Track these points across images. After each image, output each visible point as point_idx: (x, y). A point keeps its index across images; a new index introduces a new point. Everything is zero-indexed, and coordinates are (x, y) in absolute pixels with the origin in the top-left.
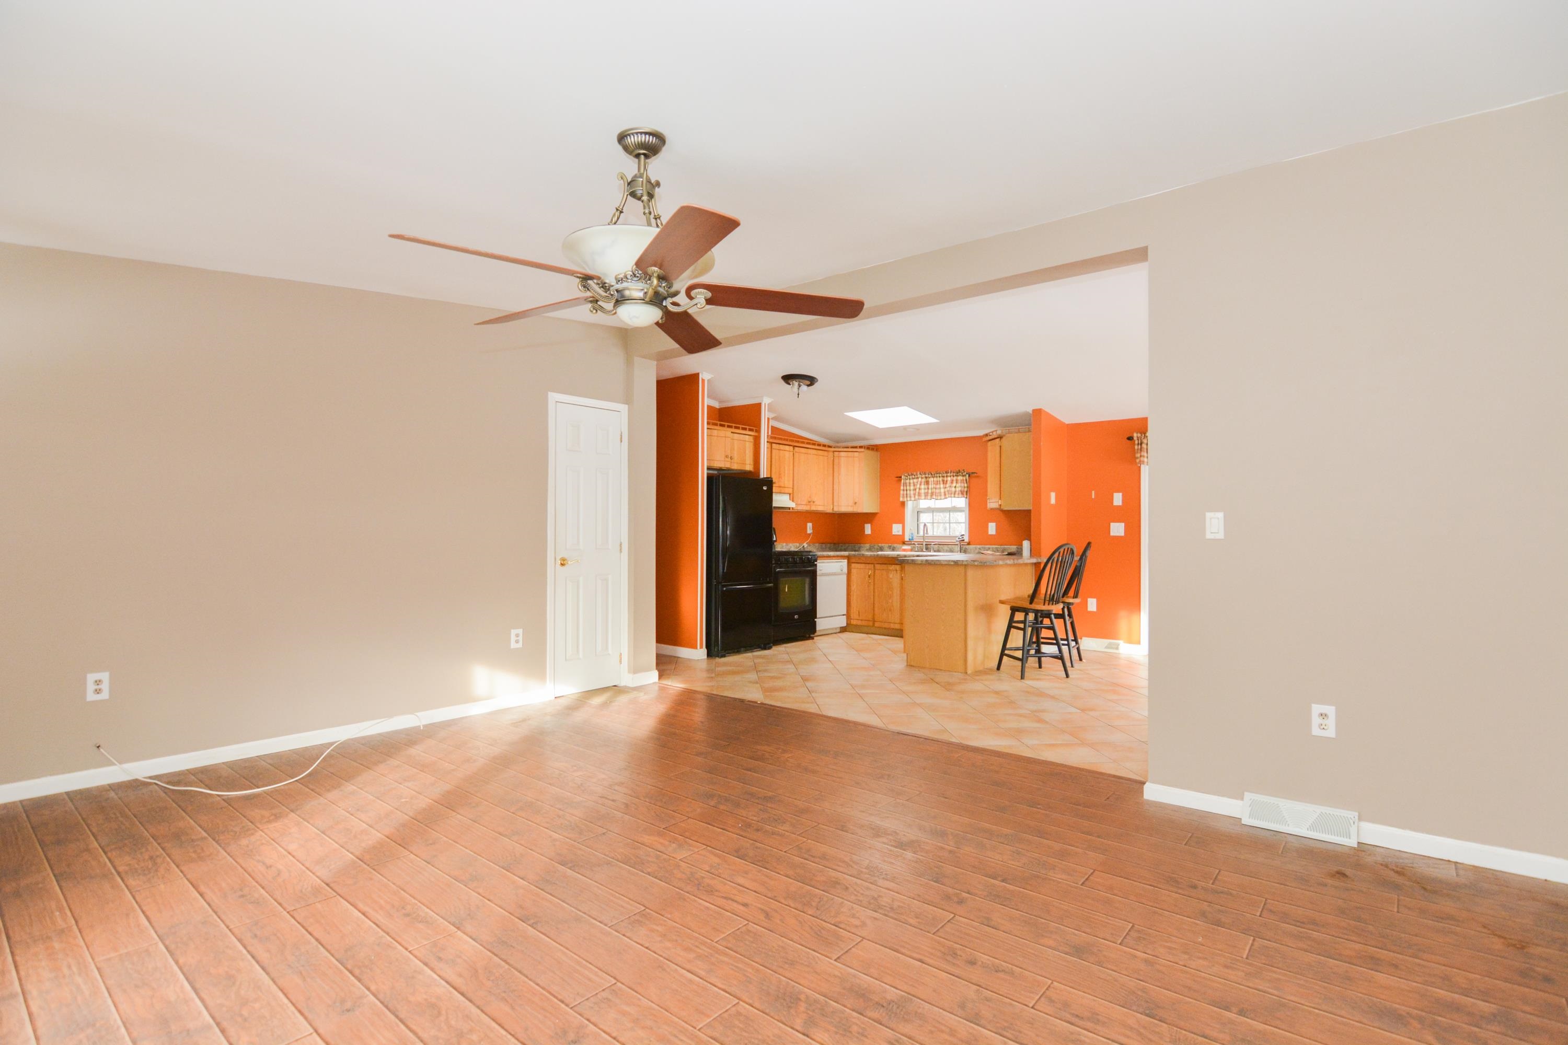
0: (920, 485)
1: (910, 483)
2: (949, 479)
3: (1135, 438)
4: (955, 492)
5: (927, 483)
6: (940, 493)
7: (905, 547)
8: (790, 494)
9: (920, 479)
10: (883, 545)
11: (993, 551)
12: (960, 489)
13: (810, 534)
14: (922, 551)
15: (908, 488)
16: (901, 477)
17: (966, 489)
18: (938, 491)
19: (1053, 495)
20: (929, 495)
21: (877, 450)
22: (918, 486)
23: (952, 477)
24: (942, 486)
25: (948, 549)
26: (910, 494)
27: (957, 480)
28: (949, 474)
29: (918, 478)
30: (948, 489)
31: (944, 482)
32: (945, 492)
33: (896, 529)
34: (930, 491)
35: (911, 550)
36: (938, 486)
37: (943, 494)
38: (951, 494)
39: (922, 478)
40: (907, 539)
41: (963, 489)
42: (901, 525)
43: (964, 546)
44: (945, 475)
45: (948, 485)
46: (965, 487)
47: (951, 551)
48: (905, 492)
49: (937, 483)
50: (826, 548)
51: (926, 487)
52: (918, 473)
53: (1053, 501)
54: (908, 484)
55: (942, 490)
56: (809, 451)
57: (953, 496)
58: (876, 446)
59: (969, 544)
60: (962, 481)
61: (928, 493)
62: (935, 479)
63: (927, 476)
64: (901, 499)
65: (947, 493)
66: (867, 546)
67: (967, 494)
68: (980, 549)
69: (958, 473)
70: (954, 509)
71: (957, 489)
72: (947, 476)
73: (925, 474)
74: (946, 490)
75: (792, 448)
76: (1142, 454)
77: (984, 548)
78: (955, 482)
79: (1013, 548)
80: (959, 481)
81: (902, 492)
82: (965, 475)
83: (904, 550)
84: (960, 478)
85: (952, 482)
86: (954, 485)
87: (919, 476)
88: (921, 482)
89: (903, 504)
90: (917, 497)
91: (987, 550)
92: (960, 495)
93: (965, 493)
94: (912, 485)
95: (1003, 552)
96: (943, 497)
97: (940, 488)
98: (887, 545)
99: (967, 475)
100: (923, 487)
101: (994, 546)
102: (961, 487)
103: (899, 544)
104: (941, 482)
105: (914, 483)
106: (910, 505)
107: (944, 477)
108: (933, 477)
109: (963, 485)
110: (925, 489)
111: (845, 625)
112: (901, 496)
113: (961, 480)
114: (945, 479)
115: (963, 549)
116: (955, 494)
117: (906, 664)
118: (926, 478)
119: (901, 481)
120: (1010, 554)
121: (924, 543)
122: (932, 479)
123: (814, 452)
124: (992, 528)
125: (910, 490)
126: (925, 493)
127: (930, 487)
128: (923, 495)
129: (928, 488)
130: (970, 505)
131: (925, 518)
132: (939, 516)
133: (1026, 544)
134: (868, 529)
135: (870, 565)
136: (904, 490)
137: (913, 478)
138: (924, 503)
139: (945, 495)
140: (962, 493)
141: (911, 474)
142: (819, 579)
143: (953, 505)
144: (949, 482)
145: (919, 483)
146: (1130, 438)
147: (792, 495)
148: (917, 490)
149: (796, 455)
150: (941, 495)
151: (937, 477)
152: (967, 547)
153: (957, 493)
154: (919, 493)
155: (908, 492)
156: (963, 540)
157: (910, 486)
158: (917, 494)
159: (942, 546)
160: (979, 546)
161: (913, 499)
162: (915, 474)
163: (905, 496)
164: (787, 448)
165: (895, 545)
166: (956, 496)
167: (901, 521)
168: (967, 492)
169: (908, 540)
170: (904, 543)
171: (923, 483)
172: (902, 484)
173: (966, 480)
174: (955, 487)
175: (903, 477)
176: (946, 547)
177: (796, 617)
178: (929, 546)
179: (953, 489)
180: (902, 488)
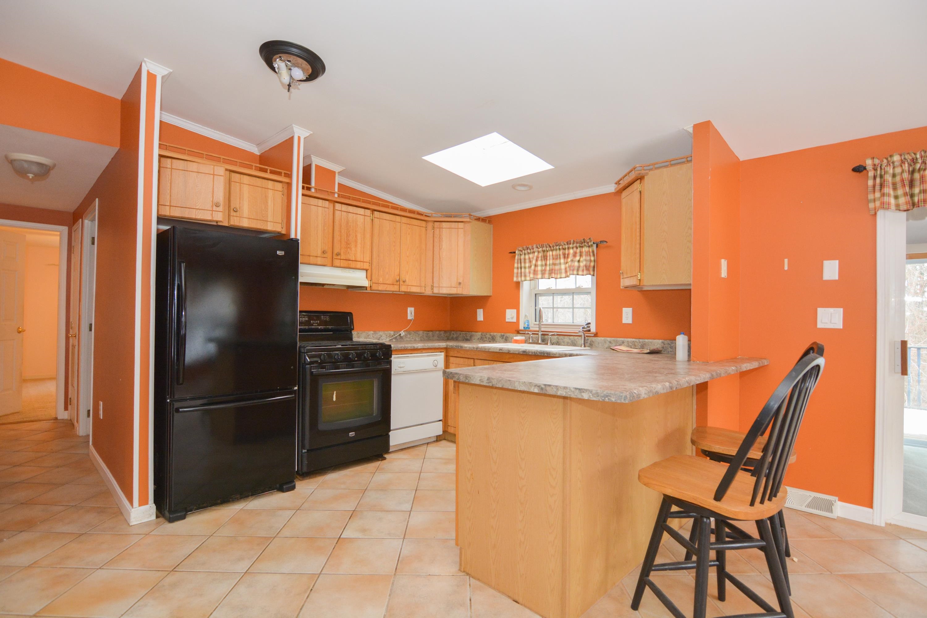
0: (537, 260)
1: (525, 259)
2: (571, 251)
3: (869, 167)
4: (579, 267)
5: (545, 258)
6: (560, 269)
7: (519, 338)
8: (367, 270)
9: (536, 254)
10: (495, 334)
11: (628, 346)
12: (584, 263)
13: (411, 320)
14: (537, 343)
15: (523, 265)
16: (515, 252)
17: (592, 264)
18: (557, 267)
19: (724, 263)
20: (547, 272)
21: (490, 222)
22: (534, 262)
23: (575, 249)
24: (562, 261)
25: (570, 341)
26: (525, 273)
27: (581, 252)
28: (571, 246)
29: (534, 252)
30: (570, 263)
31: (566, 256)
32: (566, 269)
33: (510, 315)
34: (548, 268)
35: (525, 342)
36: (558, 262)
37: (563, 271)
38: (573, 270)
39: (539, 252)
40: (521, 327)
41: (588, 263)
42: (515, 311)
43: (590, 339)
44: (566, 247)
45: (569, 260)
46: (591, 261)
47: (574, 344)
48: (520, 270)
49: (557, 257)
50: (433, 336)
51: (544, 263)
52: (535, 246)
53: (724, 273)
54: (523, 261)
55: (563, 267)
56: (398, 218)
57: (575, 272)
58: (490, 217)
59: (596, 335)
60: (588, 254)
61: (545, 270)
62: (554, 253)
63: (545, 249)
64: (515, 279)
65: (568, 269)
66: (479, 334)
67: (594, 271)
68: (610, 342)
69: (582, 243)
70: (579, 291)
71: (582, 264)
72: (569, 248)
73: (542, 247)
74: (567, 265)
75: (368, 212)
76: (886, 190)
77: (617, 341)
78: (578, 255)
79: (657, 344)
80: (584, 254)
81: (515, 271)
82: (592, 245)
83: (517, 342)
84: (585, 249)
85: (575, 255)
86: (578, 258)
87: (535, 249)
88: (537, 257)
89: (518, 284)
90: (532, 276)
91: (620, 345)
92: (585, 272)
93: (591, 269)
94: (527, 261)
95: (642, 347)
96: (564, 275)
97: (560, 264)
98: (500, 334)
99: (595, 246)
100: (539, 263)
101: (629, 340)
102: (586, 260)
103: (513, 333)
104: (562, 256)
105: (529, 258)
106: (526, 287)
107: (564, 249)
108: (552, 250)
109: (588, 258)
110: (542, 265)
111: (441, 433)
112: (515, 275)
113: (587, 252)
114: (567, 252)
115: (589, 342)
116: (578, 270)
117: (458, 568)
118: (544, 251)
119: (515, 256)
120: (652, 352)
121: (540, 333)
122: (551, 253)
123: (404, 220)
124: (627, 315)
125: (525, 268)
126: (542, 271)
127: (548, 263)
128: (539, 272)
129: (546, 265)
130: (599, 285)
131: (543, 302)
132: (559, 300)
133: (681, 340)
134: (480, 315)
135: (470, 360)
136: (518, 268)
137: (529, 253)
138: (544, 284)
139: (566, 272)
140: (587, 268)
141: (527, 249)
142: (395, 380)
143: (577, 286)
144: (571, 256)
145: (535, 258)
146: (859, 169)
147: (369, 272)
148: (533, 267)
149: (376, 221)
150: (561, 273)
151: (556, 250)
152: (594, 339)
153: (581, 269)
154: (534, 271)
155: (523, 270)
156: (589, 331)
157: (525, 263)
158: (532, 271)
159: (562, 337)
160: (609, 339)
161: (528, 278)
162: (530, 247)
163: (519, 275)
164: (361, 211)
165: (508, 335)
166: (580, 273)
167: (516, 305)
168: (594, 267)
169: (523, 328)
170: (518, 332)
171: (540, 259)
172: (516, 261)
173: (593, 252)
174: (579, 261)
175: (517, 252)
176: (566, 339)
177: (352, 434)
178: (546, 337)
179: (576, 264)
180: (516, 265)
